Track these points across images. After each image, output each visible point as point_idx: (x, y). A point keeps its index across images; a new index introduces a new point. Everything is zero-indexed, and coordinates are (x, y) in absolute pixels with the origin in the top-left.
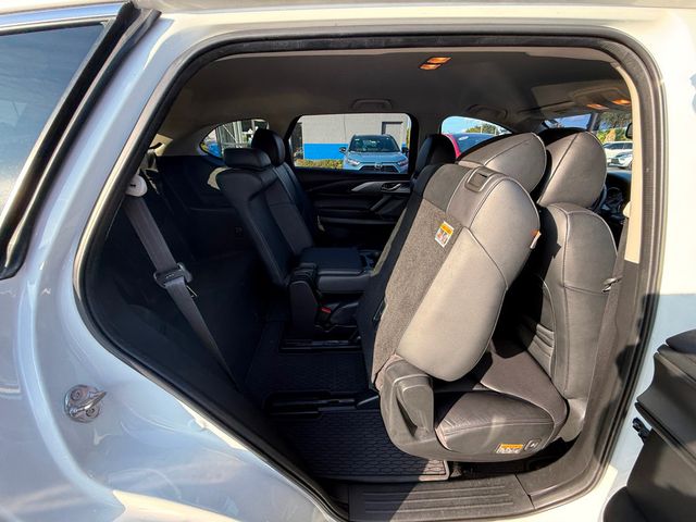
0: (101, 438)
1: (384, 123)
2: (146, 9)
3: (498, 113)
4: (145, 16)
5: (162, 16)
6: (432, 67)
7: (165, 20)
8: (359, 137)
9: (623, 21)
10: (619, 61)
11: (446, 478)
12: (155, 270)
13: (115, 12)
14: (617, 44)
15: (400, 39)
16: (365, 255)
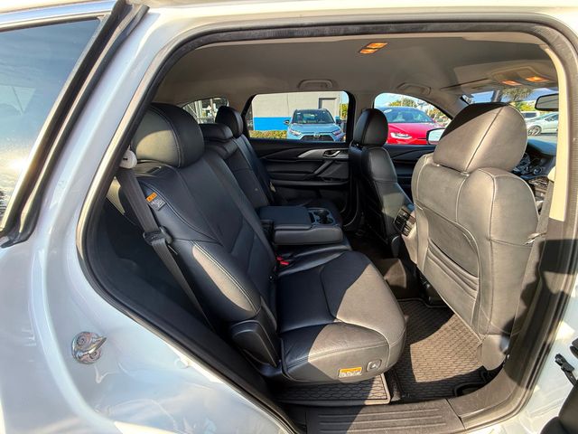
0: (102, 377)
1: (321, 99)
2: (137, 5)
3: (423, 89)
4: (136, 11)
5: (149, 11)
6: (370, 51)
7: (153, 14)
8: (300, 111)
9: (553, 8)
10: (549, 44)
11: (388, 402)
12: (143, 231)
13: (111, 8)
14: (548, 28)
15: (357, 28)
16: (312, 212)
